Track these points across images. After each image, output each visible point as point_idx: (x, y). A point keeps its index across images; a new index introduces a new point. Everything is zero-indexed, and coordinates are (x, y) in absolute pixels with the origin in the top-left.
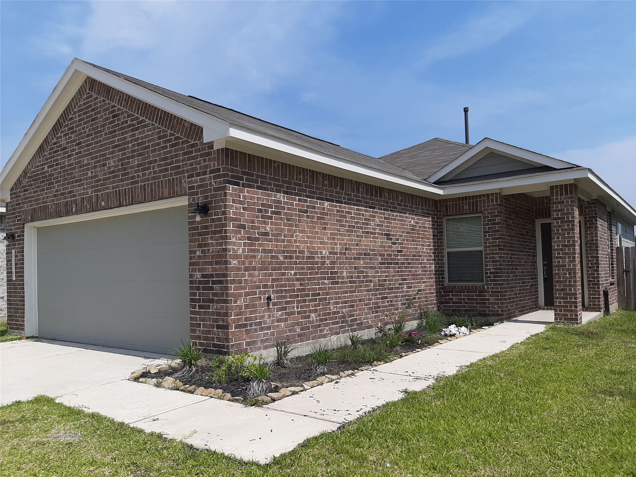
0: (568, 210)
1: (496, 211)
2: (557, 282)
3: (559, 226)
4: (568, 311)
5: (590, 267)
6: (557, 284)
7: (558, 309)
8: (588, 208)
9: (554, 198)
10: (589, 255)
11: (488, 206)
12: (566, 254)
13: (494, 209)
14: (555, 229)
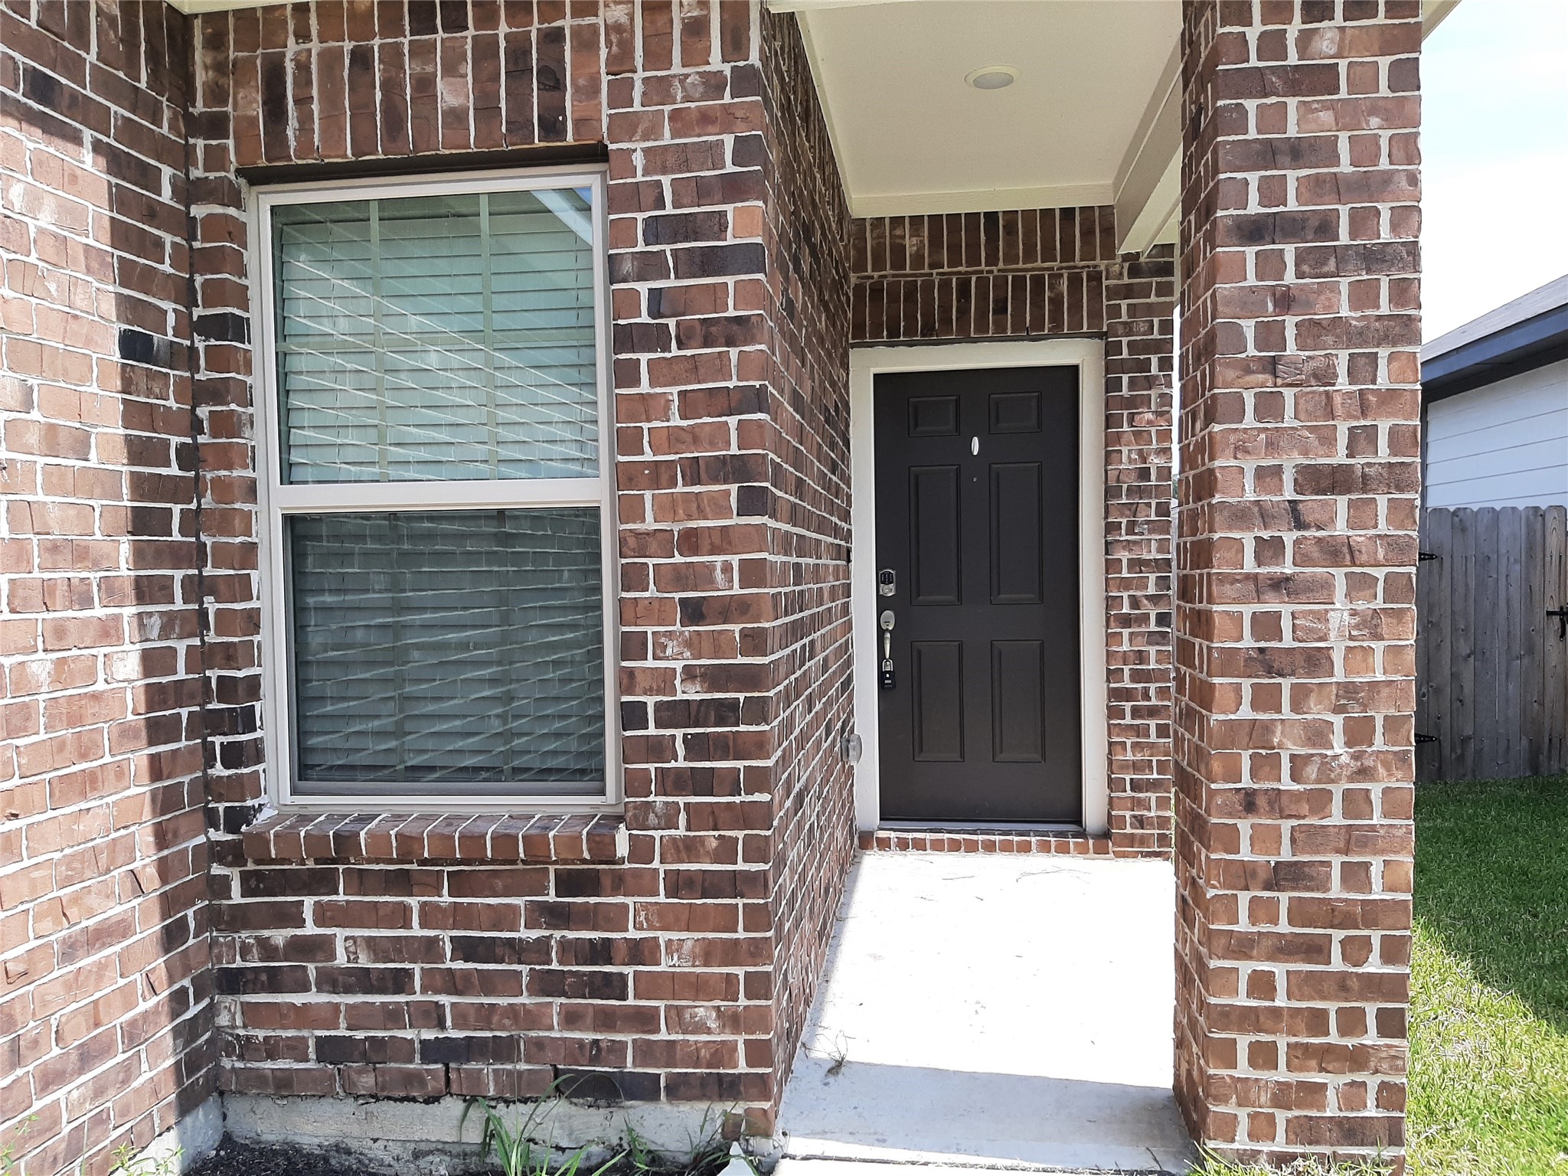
0: (1364, 151)
1: (729, 140)
2: (1249, 803)
3: (1285, 301)
4: (1325, 1057)
5: (1126, 621)
6: (1244, 826)
7: (1243, 1042)
9: (1253, 33)
10: (1124, 556)
11: (659, 90)
12: (1336, 552)
13: (705, 119)
14: (1248, 326)
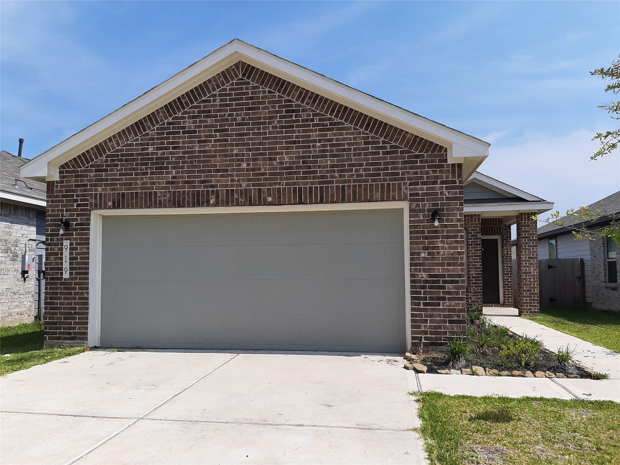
0: (533, 231)
1: (478, 229)
2: (525, 284)
3: (527, 243)
4: (532, 306)
5: (506, 274)
6: (525, 286)
7: (525, 305)
8: (504, 229)
9: (523, 222)
10: (505, 265)
11: (472, 224)
12: (532, 264)
13: (476, 227)
14: (524, 245)
